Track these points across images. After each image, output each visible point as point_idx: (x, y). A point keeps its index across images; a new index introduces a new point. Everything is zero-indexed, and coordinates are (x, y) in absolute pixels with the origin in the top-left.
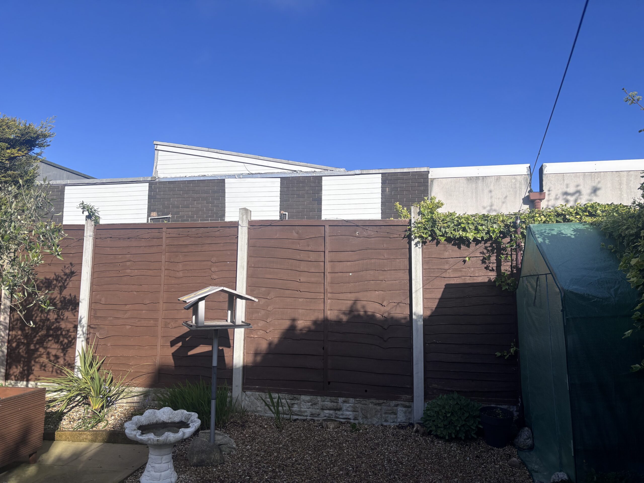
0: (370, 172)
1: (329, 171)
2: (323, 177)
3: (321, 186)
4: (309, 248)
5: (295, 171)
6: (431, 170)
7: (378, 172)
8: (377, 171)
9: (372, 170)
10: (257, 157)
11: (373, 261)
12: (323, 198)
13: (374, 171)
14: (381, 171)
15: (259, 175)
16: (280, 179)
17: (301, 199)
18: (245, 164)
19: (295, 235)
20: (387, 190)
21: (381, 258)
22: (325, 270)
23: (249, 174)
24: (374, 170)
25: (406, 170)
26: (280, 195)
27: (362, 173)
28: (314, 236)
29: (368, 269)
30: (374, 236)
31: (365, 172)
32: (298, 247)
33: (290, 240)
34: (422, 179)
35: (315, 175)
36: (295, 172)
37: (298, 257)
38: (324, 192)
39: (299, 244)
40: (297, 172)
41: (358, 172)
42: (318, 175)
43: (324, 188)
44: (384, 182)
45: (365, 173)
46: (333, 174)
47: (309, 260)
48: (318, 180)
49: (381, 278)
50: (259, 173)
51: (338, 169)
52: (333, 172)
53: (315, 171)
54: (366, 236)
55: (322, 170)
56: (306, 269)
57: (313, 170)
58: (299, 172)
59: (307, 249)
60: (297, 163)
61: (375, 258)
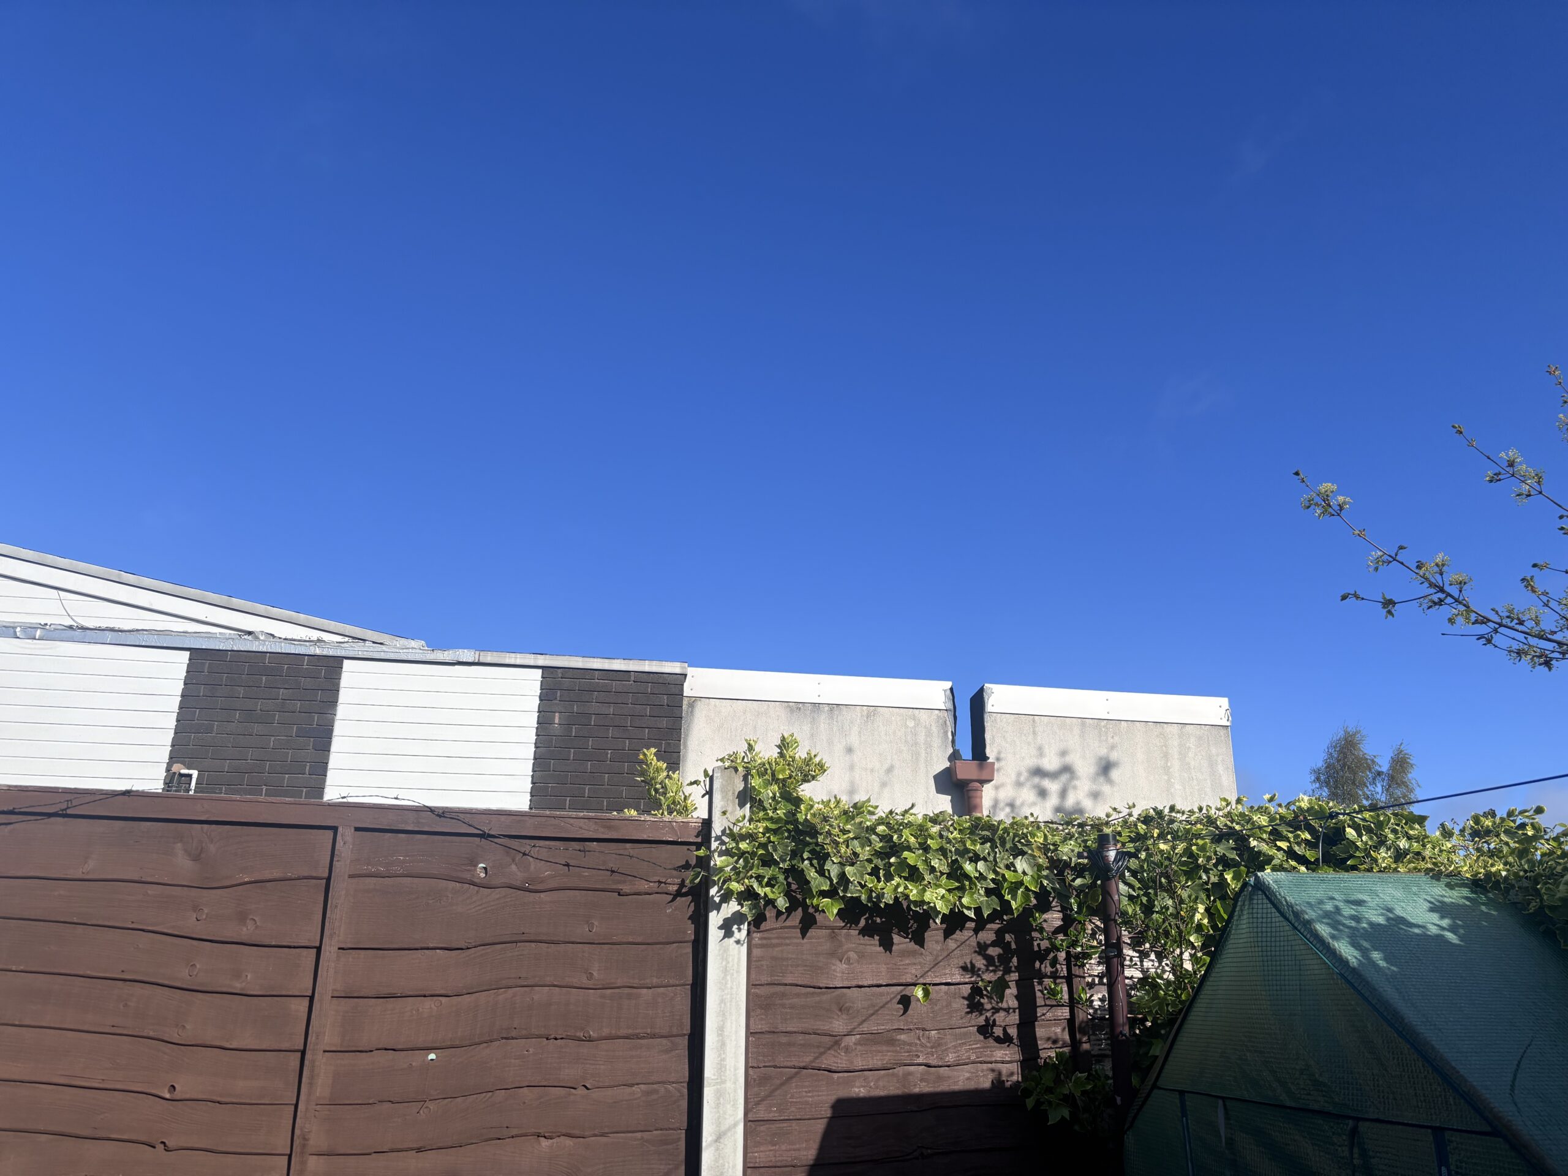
0: (507, 661)
1: (372, 645)
2: (346, 662)
3: (336, 690)
4: (246, 932)
5: (250, 633)
6: (691, 671)
7: (532, 663)
8: (530, 660)
9: (513, 655)
10: (114, 573)
11: (540, 995)
12: (339, 728)
13: (519, 659)
14: (542, 661)
15: (109, 636)
16: (187, 653)
17: (257, 728)
18: (61, 593)
19: (183, 864)
20: (557, 721)
21: (575, 981)
22: (312, 1038)
23: (71, 627)
24: (518, 655)
25: (618, 665)
26: (180, 708)
27: (482, 660)
28: (276, 874)
29: (514, 1034)
30: (553, 884)
31: (489, 657)
32: (190, 923)
33: (152, 890)
34: (665, 697)
35: (318, 651)
36: (250, 638)
37: (182, 975)
38: (341, 711)
39: (196, 908)
40: (257, 638)
41: (468, 655)
42: (331, 653)
43: (344, 696)
44: (547, 695)
45: (489, 660)
46: (383, 656)
47: (238, 986)
48: (332, 666)
49: (569, 1073)
50: (112, 630)
51: (401, 642)
52: (384, 648)
53: (319, 641)
54: (518, 884)
55: (346, 639)
56: (210, 1035)
57: (315, 635)
58: (262, 638)
59: (230, 931)
60: (261, 608)
61: (549, 980)
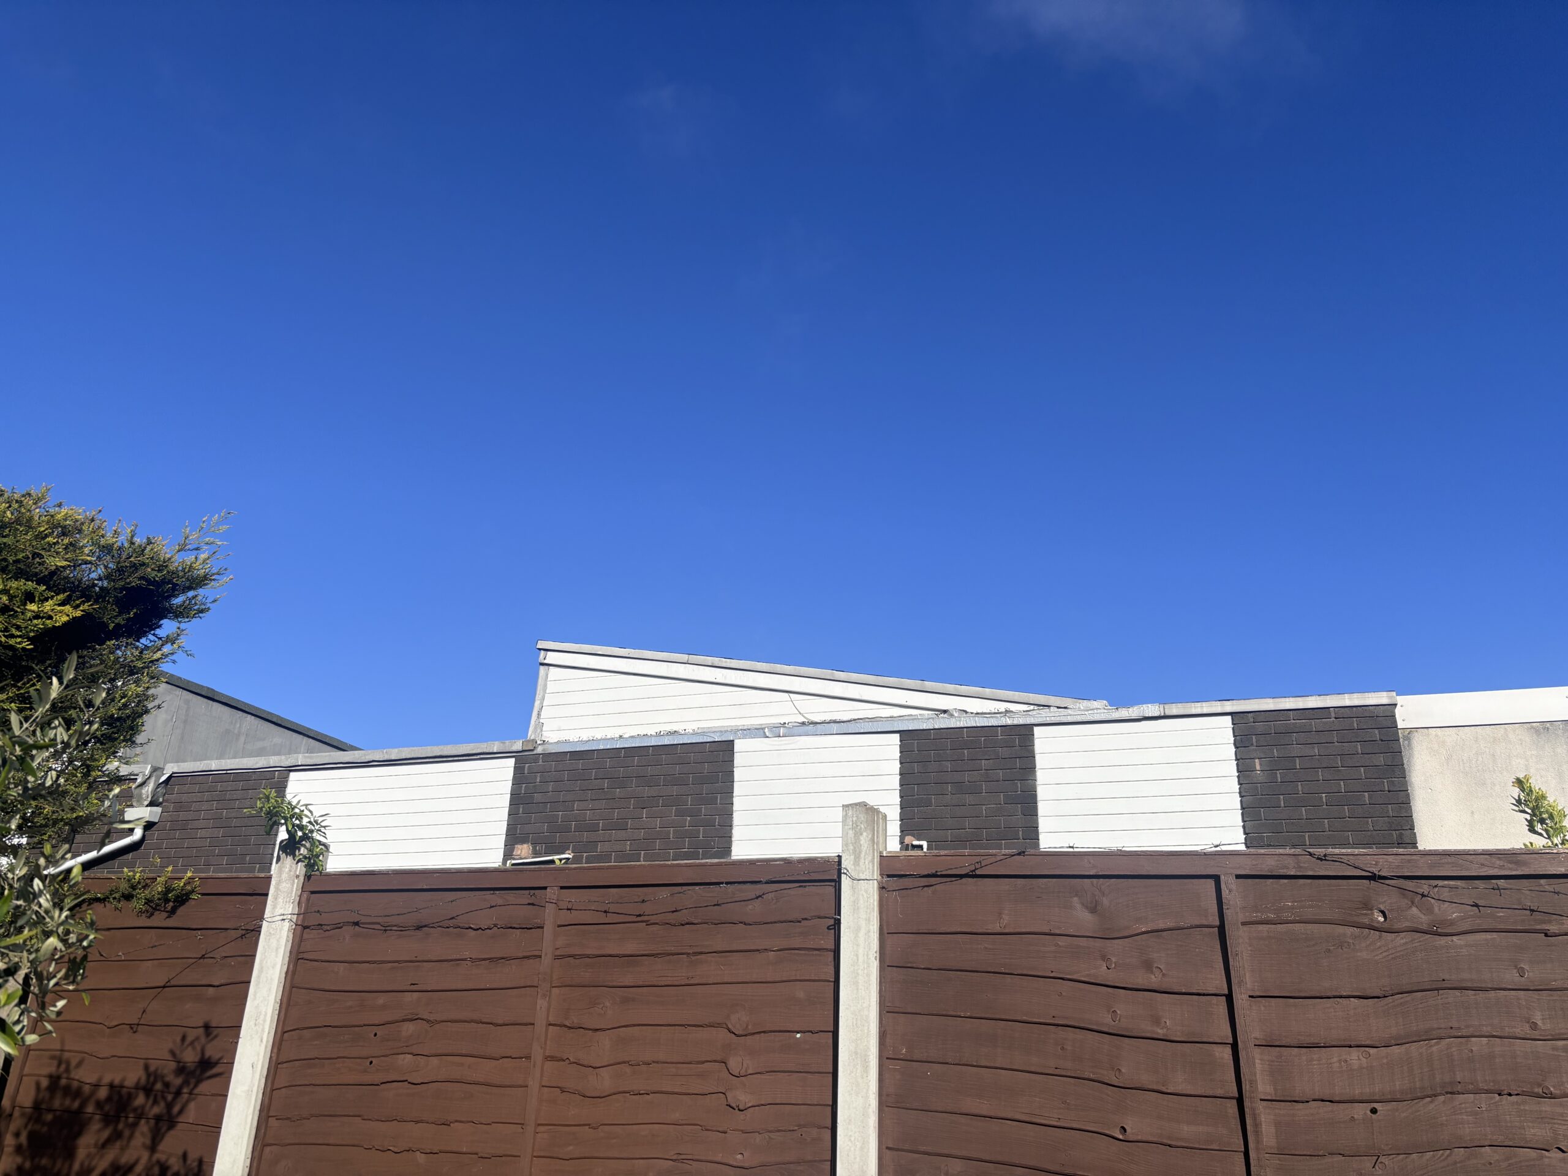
0: (1194, 712)
1: (1056, 709)
2: (1036, 730)
3: (1032, 756)
4: (1154, 980)
5: (945, 712)
6: (1401, 700)
7: (1219, 710)
8: (1217, 707)
9: (1199, 704)
10: (827, 673)
12: (1042, 793)
13: (1206, 708)
14: (1229, 707)
15: (835, 728)
16: (897, 736)
17: (969, 799)
18: (791, 695)
19: (1084, 919)
20: (1258, 767)
21: (1518, 1031)
22: (1246, 1087)
23: (803, 723)
24: (1204, 704)
25: (1313, 702)
26: (901, 785)
27: (1168, 713)
28: (1170, 924)
30: (1465, 926)
31: (1174, 709)
32: (1101, 972)
33: (1062, 941)
34: (1376, 731)
35: (1009, 722)
36: (946, 715)
37: (1106, 1020)
38: (1041, 776)
39: (1104, 958)
40: (952, 715)
41: (1152, 710)
42: (1021, 721)
43: (1040, 761)
44: (1241, 742)
45: (1175, 712)
46: (1070, 719)
47: (1160, 1032)
48: (1023, 735)
49: (1536, 1132)
50: (835, 722)
51: (1084, 704)
52: (1069, 711)
53: (1007, 711)
54: (1424, 927)
55: (1032, 707)
56: (1146, 1079)
57: (1002, 707)
58: (956, 714)
59: (1141, 979)
60: (950, 688)
61: (1486, 1030)
